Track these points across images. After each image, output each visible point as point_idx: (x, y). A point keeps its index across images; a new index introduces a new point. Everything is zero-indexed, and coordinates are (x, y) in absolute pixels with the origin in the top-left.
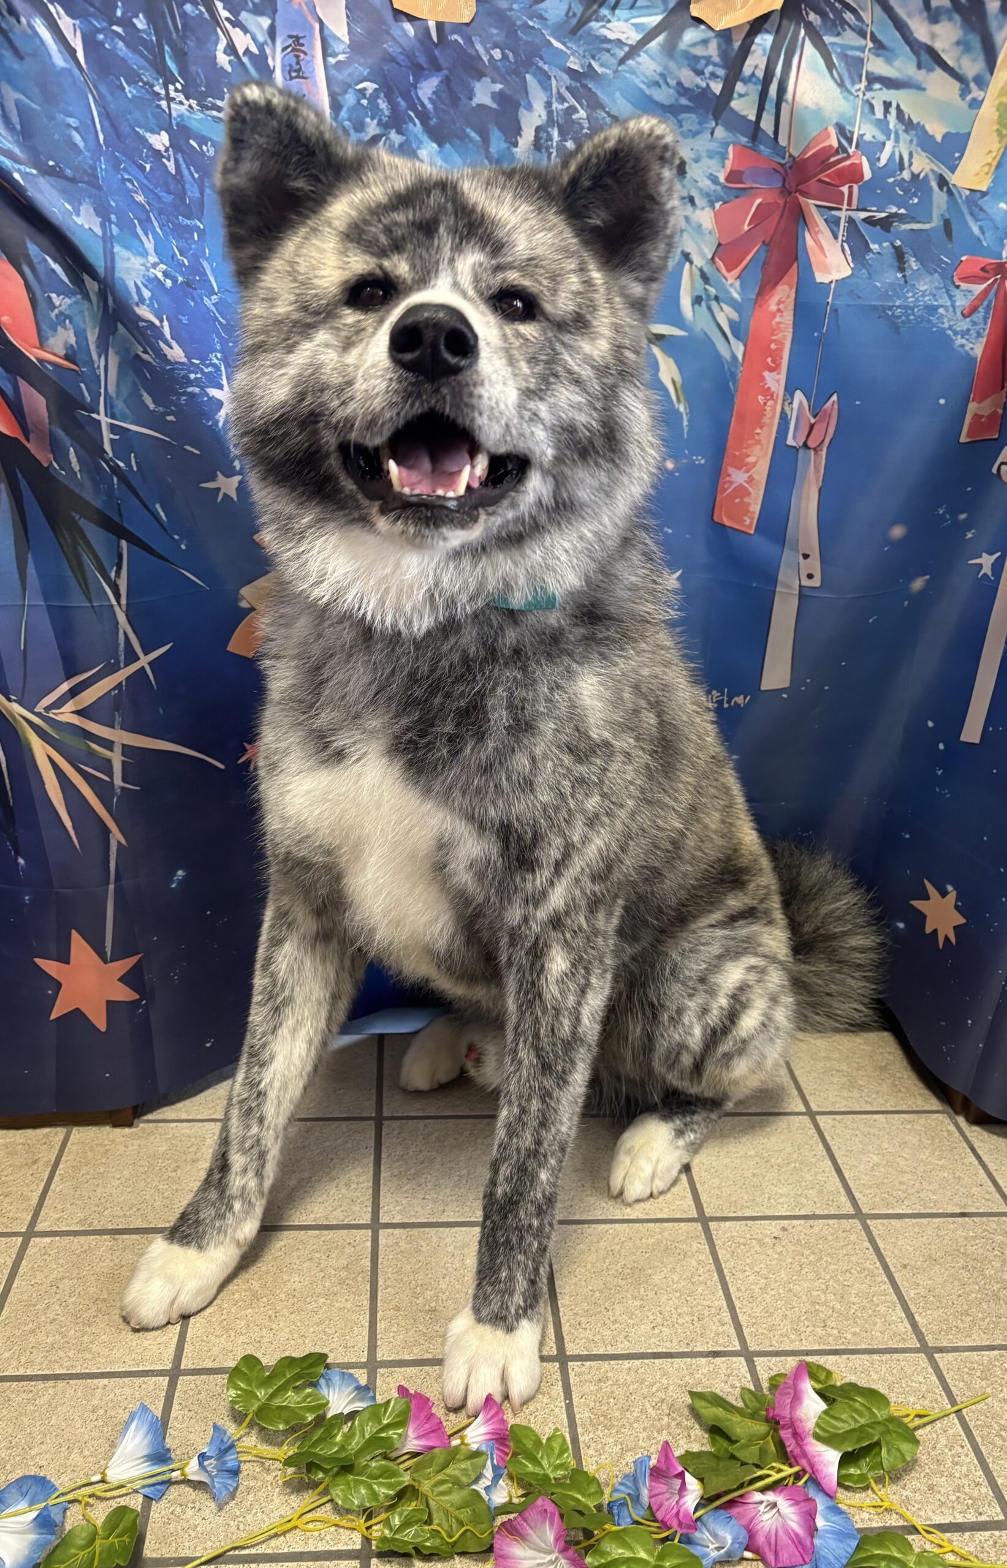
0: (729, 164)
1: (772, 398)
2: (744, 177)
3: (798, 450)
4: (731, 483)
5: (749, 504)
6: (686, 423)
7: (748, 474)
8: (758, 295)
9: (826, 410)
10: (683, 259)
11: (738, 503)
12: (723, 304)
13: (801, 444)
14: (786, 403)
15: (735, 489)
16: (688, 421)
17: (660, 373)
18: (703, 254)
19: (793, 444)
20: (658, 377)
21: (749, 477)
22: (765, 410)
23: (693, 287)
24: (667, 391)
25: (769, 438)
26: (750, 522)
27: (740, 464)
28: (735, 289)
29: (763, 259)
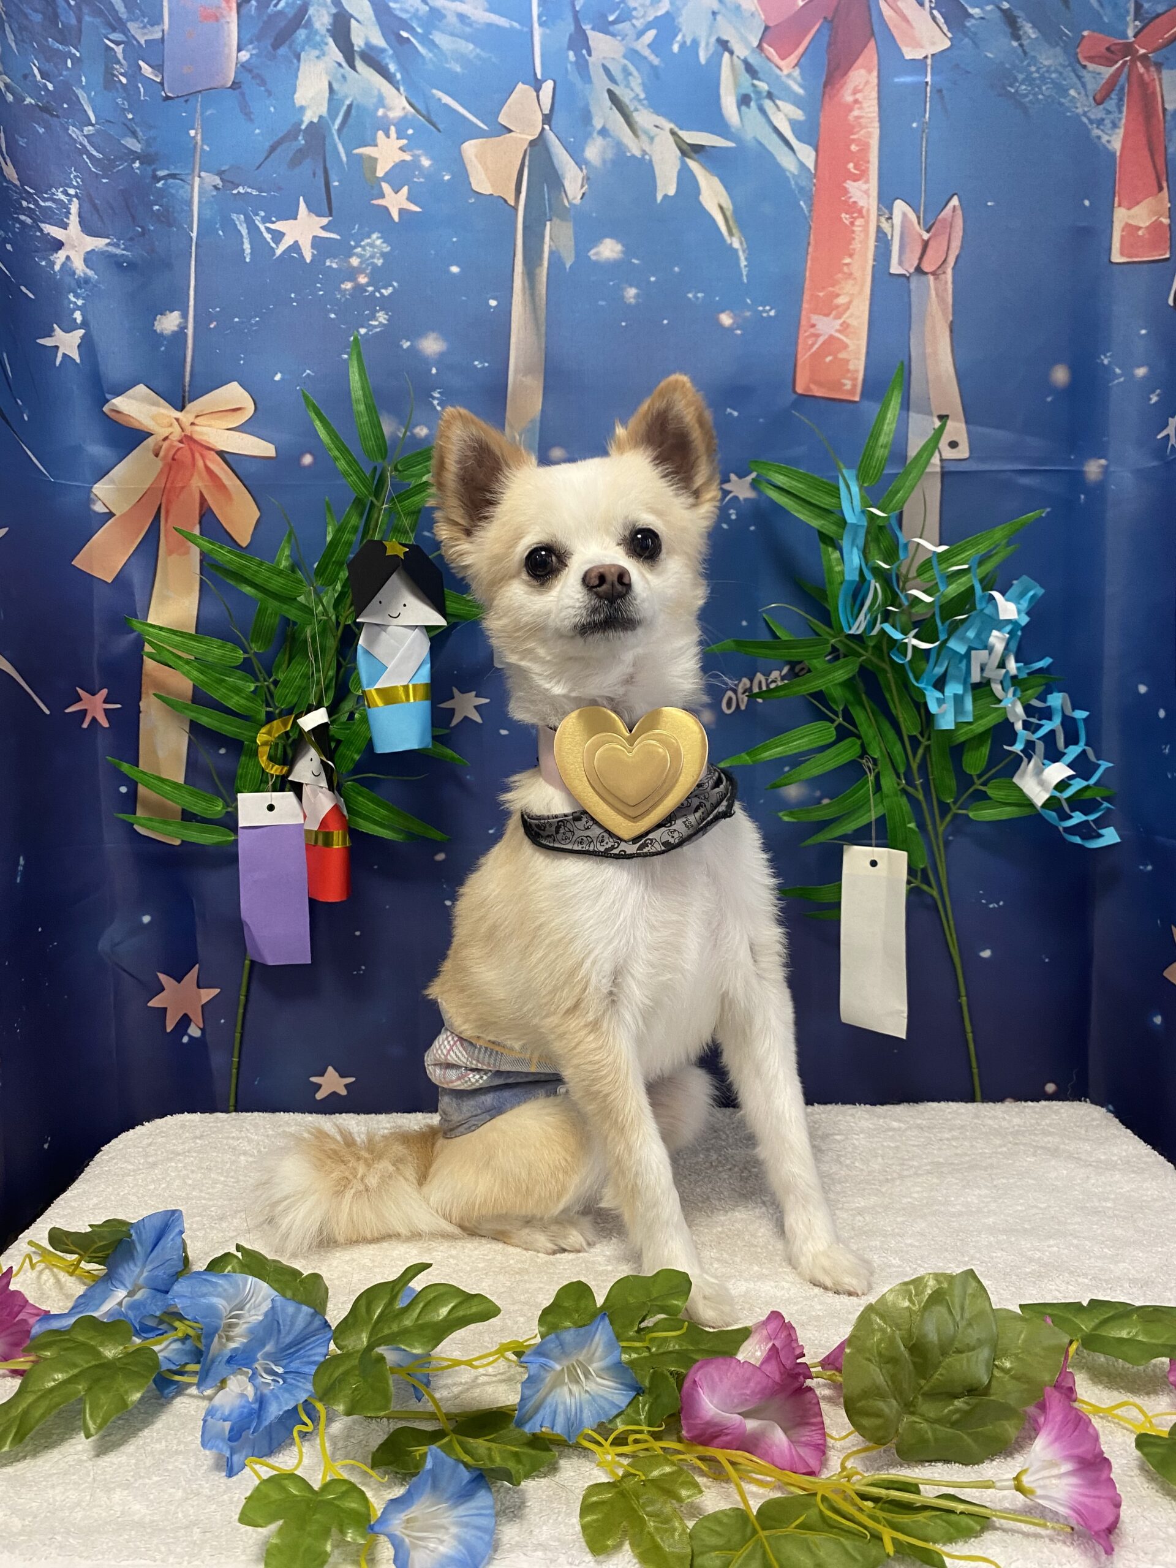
1: (861, 215)
3: (908, 278)
4: (817, 336)
5: (847, 361)
6: (743, 263)
7: (840, 321)
8: (825, 86)
9: (945, 220)
10: (720, 49)
11: (831, 361)
12: (779, 102)
13: (912, 270)
14: (883, 219)
15: (824, 343)
16: (746, 259)
17: (701, 198)
18: (745, 41)
19: (901, 271)
20: (700, 204)
21: (841, 325)
22: (853, 232)
23: (737, 84)
24: (714, 221)
25: (864, 269)
26: (851, 386)
27: (828, 308)
28: (795, 80)
29: (826, 39)
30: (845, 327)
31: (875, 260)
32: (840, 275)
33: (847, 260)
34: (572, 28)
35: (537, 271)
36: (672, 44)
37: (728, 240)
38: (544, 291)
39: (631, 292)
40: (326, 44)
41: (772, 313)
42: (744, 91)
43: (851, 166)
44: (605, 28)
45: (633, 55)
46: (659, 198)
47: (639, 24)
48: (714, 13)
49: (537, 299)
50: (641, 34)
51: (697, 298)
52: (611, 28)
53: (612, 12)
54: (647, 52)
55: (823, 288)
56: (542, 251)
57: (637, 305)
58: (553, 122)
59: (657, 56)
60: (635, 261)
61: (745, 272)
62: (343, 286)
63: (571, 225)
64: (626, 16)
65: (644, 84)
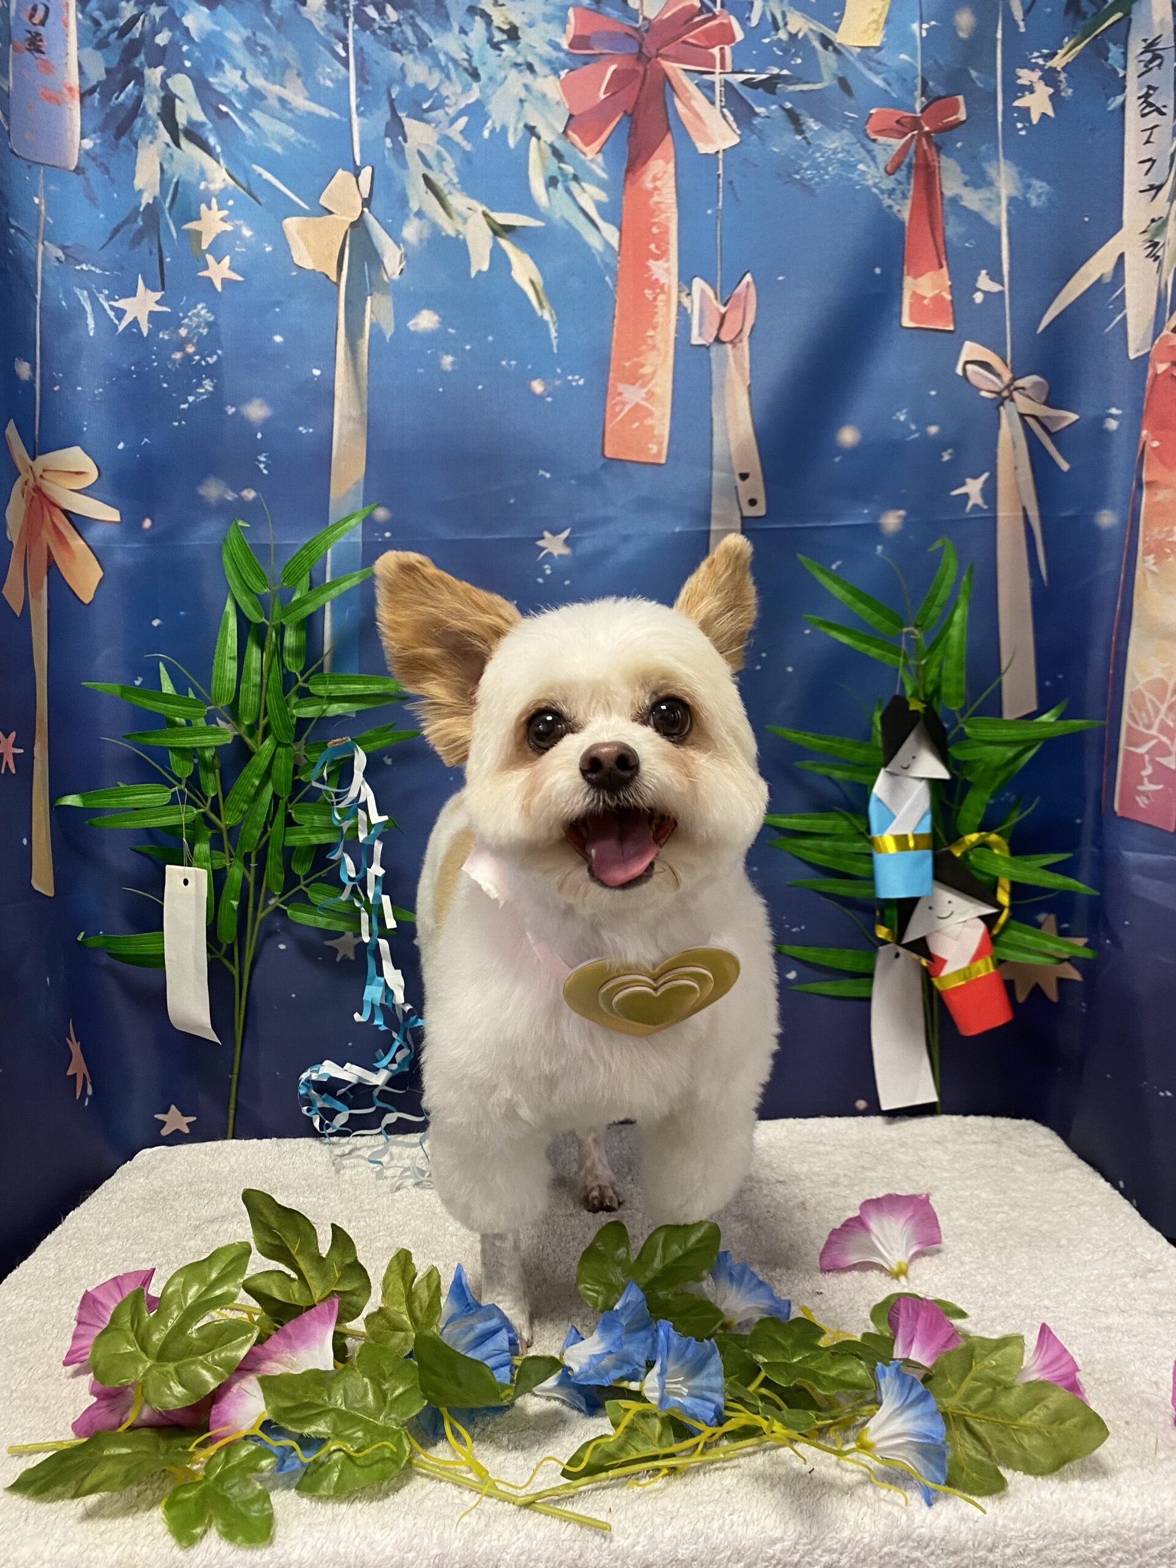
0: (571, 29)
1: (663, 291)
2: (591, 43)
3: (708, 348)
4: (624, 404)
5: (652, 428)
6: (553, 334)
7: (646, 390)
8: (627, 171)
9: (739, 295)
10: (528, 134)
11: (637, 428)
12: (584, 185)
13: (711, 340)
14: (683, 295)
15: (630, 410)
16: (556, 331)
17: (513, 273)
18: (550, 127)
19: (701, 342)
20: (511, 278)
21: (647, 393)
22: (656, 306)
23: (544, 167)
24: (525, 295)
25: (666, 341)
26: (657, 449)
27: (634, 378)
28: (598, 164)
29: (627, 131)
30: (650, 395)
31: (676, 332)
32: (644, 347)
33: (651, 333)
34: (388, 116)
35: (359, 342)
36: (482, 132)
37: (539, 312)
38: (365, 363)
39: (447, 361)
40: (157, 127)
41: (581, 382)
42: (551, 173)
43: (652, 246)
44: (419, 115)
45: (446, 141)
46: (473, 274)
47: (451, 111)
48: (522, 101)
49: (359, 370)
50: (453, 121)
51: (510, 366)
52: (426, 116)
53: (426, 101)
54: (459, 138)
55: (628, 359)
56: (364, 321)
57: (453, 371)
58: (374, 203)
59: (469, 141)
60: (452, 331)
61: (555, 342)
62: (173, 356)
63: (390, 298)
64: (439, 103)
65: (457, 169)
